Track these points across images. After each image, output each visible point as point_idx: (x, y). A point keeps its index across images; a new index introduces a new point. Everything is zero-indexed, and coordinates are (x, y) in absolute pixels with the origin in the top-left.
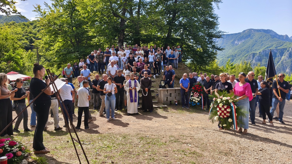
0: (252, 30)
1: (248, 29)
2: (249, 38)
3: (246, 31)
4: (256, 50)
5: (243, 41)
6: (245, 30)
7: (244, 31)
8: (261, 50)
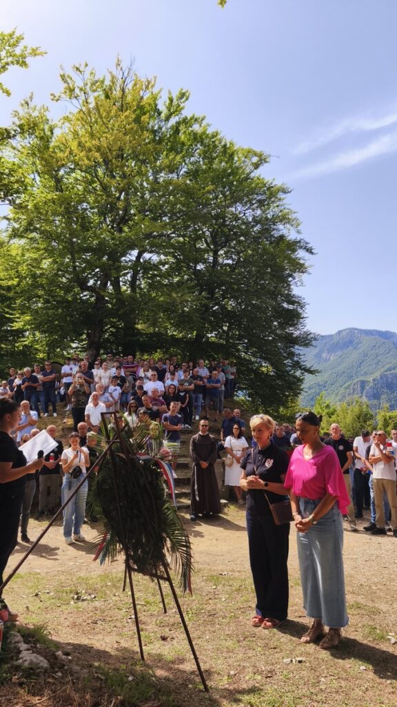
0: (356, 331)
1: (348, 329)
2: (351, 348)
3: (344, 333)
4: (366, 374)
5: (339, 353)
6: (342, 331)
7: (340, 332)
8: (377, 375)
